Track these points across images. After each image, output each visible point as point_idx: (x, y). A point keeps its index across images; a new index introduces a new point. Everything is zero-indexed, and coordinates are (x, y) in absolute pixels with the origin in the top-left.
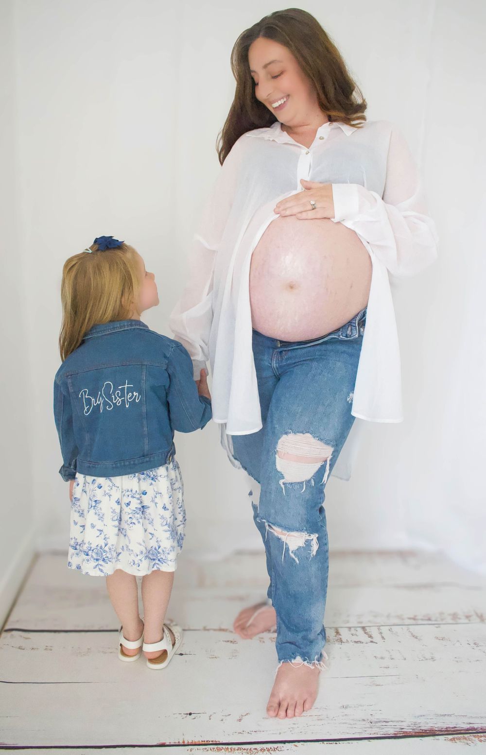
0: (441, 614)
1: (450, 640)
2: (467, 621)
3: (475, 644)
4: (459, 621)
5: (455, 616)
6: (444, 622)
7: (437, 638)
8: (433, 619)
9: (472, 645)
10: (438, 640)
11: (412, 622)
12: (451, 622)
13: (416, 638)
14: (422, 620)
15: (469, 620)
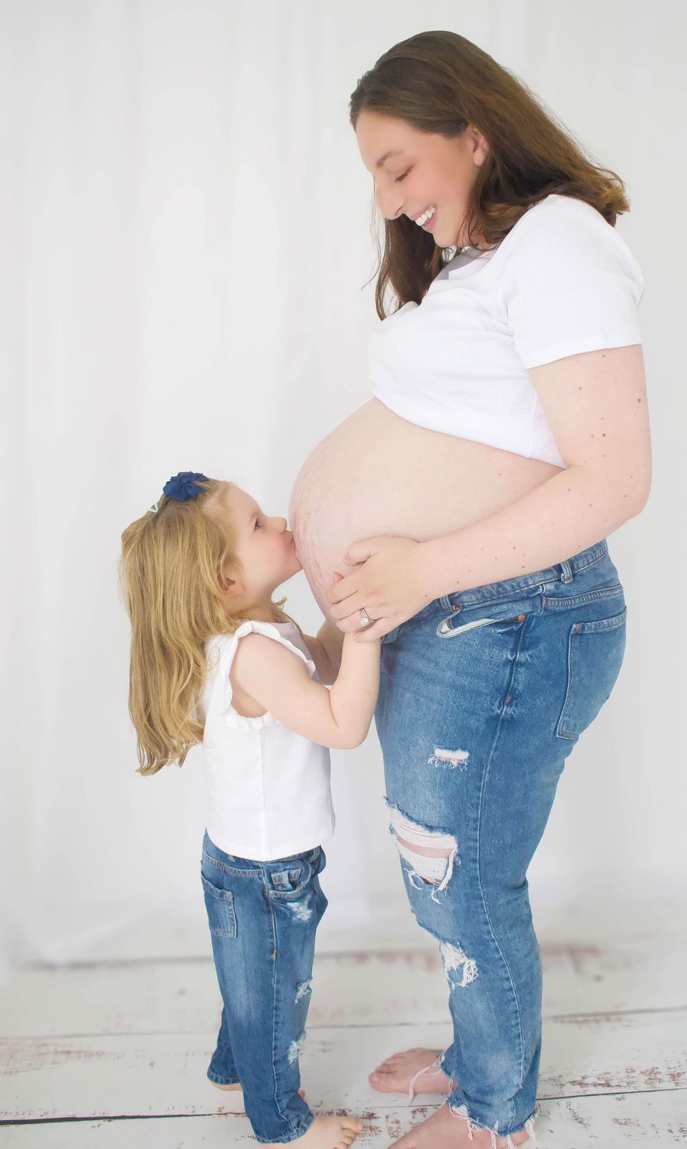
0: (630, 1071)
1: (639, 1125)
2: (672, 1085)
3: (682, 1130)
4: (659, 1086)
5: (652, 1075)
6: (632, 1089)
7: (616, 1121)
8: (613, 1083)
9: (676, 1133)
10: (617, 1125)
11: (577, 1089)
12: (644, 1087)
13: (581, 1122)
14: (595, 1085)
15: (677, 1084)
